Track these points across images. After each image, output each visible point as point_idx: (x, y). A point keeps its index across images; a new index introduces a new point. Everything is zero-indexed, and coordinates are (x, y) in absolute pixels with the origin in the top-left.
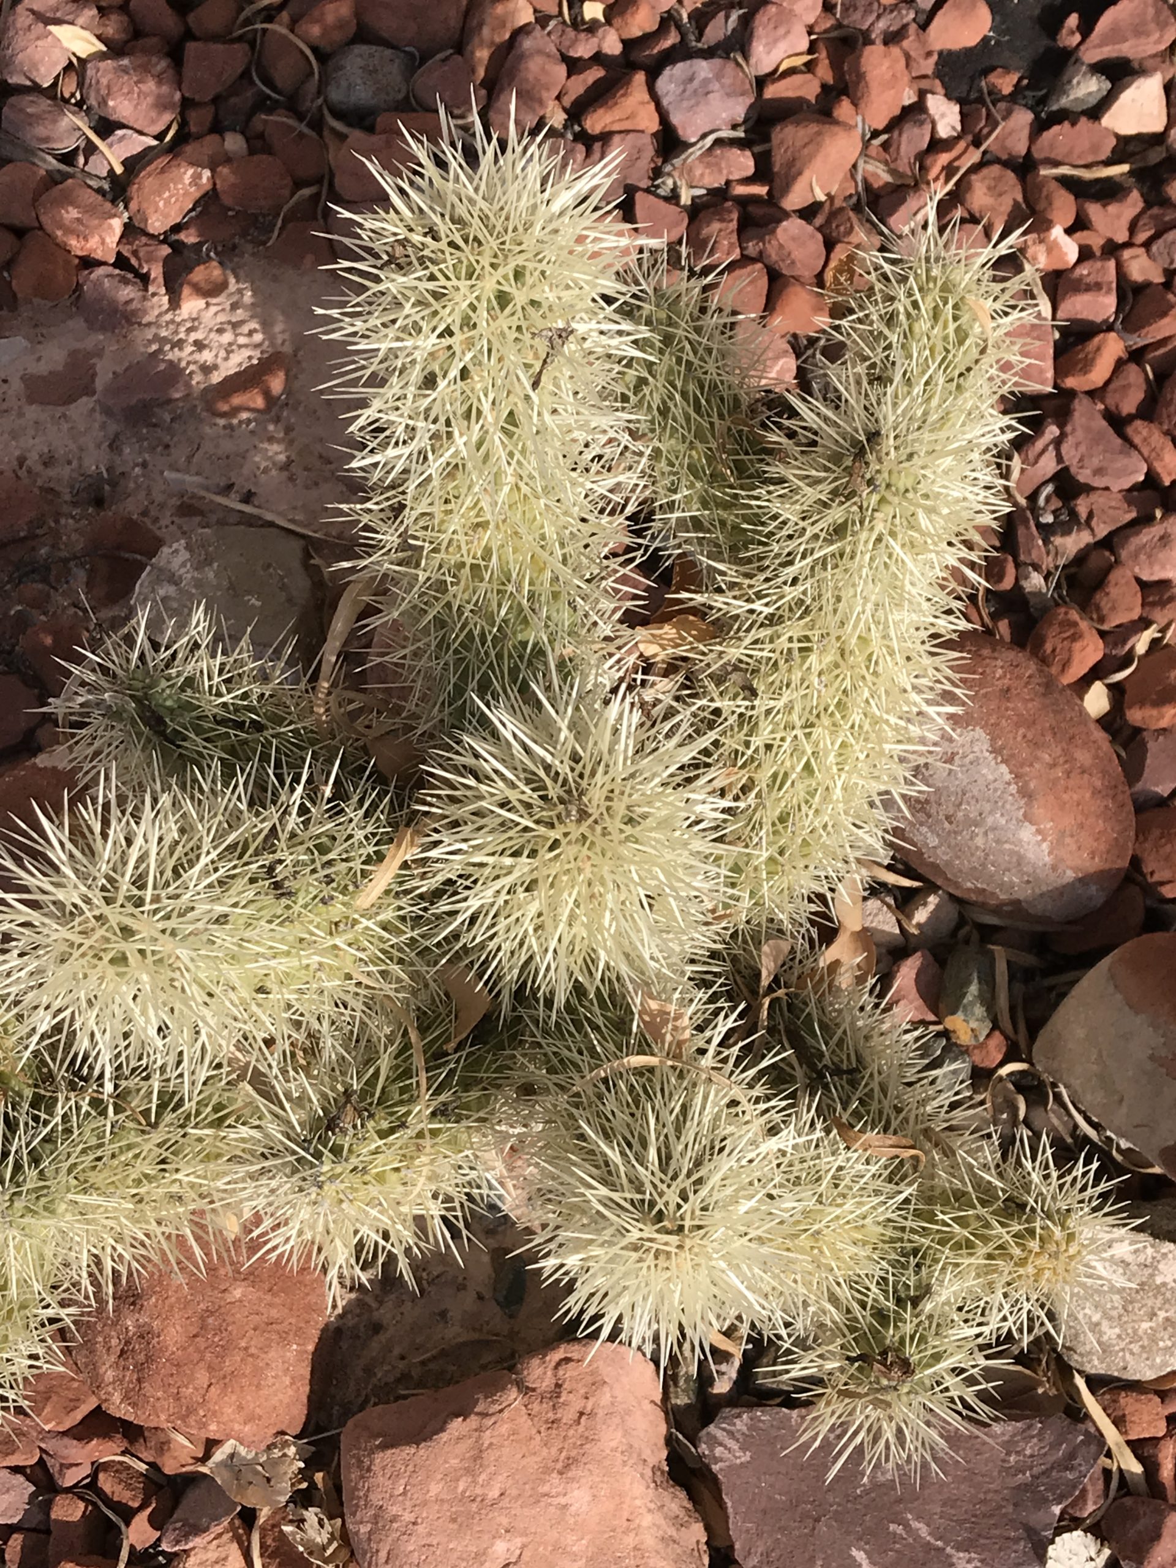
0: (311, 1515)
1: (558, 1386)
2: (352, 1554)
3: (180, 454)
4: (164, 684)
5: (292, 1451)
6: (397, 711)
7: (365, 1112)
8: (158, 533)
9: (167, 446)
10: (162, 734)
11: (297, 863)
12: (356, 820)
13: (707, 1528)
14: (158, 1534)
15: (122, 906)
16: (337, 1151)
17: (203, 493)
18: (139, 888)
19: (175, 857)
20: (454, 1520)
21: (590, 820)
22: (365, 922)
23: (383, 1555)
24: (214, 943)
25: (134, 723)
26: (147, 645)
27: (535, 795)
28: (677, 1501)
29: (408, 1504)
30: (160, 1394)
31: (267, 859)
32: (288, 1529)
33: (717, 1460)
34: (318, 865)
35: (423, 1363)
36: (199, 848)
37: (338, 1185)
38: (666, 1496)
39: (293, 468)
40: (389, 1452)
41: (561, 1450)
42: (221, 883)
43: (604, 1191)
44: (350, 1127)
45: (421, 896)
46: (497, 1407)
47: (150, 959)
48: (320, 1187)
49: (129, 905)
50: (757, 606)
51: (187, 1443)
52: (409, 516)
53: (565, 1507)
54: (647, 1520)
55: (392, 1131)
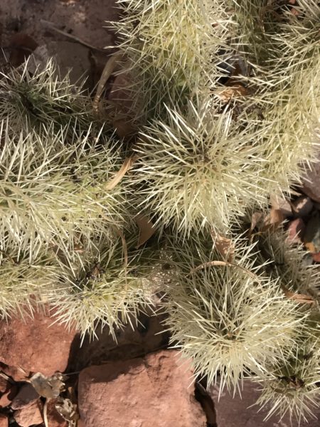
0: (66, 401)
1: (160, 366)
2: (80, 416)
3: (47, 14)
4: (33, 90)
5: (61, 378)
6: (125, 111)
7: (102, 271)
8: (37, 42)
9: (42, 11)
10: (31, 110)
11: (83, 169)
12: (108, 153)
13: (207, 417)
14: (10, 402)
15: (7, 181)
16: (89, 286)
17: (54, 28)
18: (15, 173)
19: (32, 161)
20: (118, 411)
21: (209, 163)
22: (108, 195)
23: (91, 420)
24: (46, 199)
25: (20, 105)
26: (27, 74)
27: (186, 149)
28: (197, 408)
29: (102, 404)
30: (14, 355)
31: (70, 166)
32: (57, 407)
33: (213, 395)
34: (92, 170)
35: (111, 351)
36: (42, 158)
37: (89, 299)
38: (194, 406)
39: (88, 23)
40: (97, 384)
41: (159, 389)
42: (50, 174)
43: (203, 320)
44: (96, 277)
45: (131, 186)
46: (137, 372)
47: (17, 204)
48: (82, 300)
49: (9, 180)
50: (268, 83)
51: (23, 371)
52: (140, 27)
53: (159, 410)
54: (188, 416)
55: (112, 280)
